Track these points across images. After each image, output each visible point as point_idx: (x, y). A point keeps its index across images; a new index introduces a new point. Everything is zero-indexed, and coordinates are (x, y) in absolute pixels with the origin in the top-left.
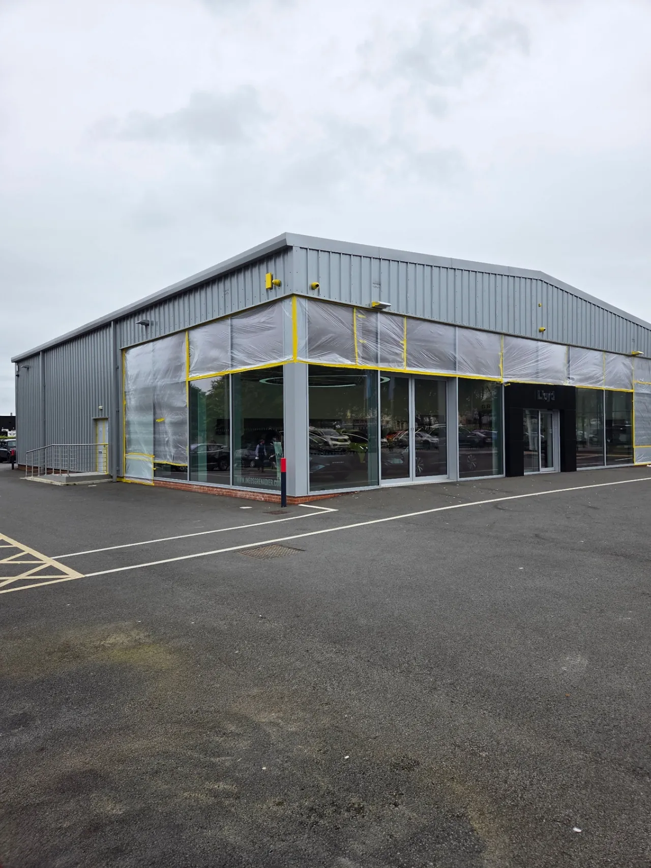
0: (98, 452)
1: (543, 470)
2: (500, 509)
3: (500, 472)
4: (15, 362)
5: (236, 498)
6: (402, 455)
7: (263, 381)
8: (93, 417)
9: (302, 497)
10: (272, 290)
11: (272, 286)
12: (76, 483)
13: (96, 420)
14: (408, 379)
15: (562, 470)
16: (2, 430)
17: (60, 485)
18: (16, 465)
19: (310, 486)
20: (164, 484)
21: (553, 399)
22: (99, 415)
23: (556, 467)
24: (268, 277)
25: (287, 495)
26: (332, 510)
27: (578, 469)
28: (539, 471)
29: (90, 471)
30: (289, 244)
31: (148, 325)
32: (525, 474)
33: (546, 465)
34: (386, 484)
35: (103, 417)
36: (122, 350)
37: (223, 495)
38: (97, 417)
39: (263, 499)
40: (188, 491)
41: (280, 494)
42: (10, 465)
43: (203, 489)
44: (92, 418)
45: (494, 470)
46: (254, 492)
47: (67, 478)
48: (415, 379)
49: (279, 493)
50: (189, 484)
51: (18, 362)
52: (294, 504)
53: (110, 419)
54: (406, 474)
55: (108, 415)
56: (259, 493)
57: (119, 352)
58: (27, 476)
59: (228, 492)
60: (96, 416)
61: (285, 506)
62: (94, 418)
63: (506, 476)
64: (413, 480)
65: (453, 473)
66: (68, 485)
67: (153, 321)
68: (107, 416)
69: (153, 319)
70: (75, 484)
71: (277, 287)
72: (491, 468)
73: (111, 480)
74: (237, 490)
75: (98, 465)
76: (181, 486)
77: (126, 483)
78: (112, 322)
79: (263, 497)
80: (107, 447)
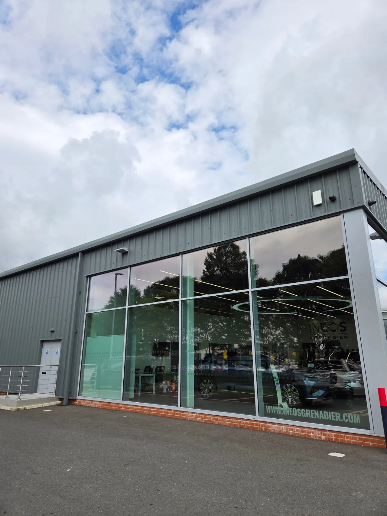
0: (41, 374)
8: (40, 338)
12: (26, 407)
13: (43, 342)
17: (9, 409)
20: (138, 409)
22: (48, 337)
31: (126, 253)
35: (54, 338)
36: (87, 276)
37: (242, 427)
38: (46, 339)
40: (180, 419)
44: (39, 340)
47: (18, 401)
53: (63, 340)
55: (62, 337)
57: (84, 278)
59: (253, 424)
60: (44, 338)
62: (42, 339)
66: (18, 409)
67: (132, 249)
68: (59, 338)
69: (132, 247)
70: (25, 409)
71: (330, 202)
73: (60, 402)
74: (269, 423)
75: (40, 386)
76: (168, 413)
77: (81, 406)
78: (80, 254)
79: (324, 435)
80: (56, 368)
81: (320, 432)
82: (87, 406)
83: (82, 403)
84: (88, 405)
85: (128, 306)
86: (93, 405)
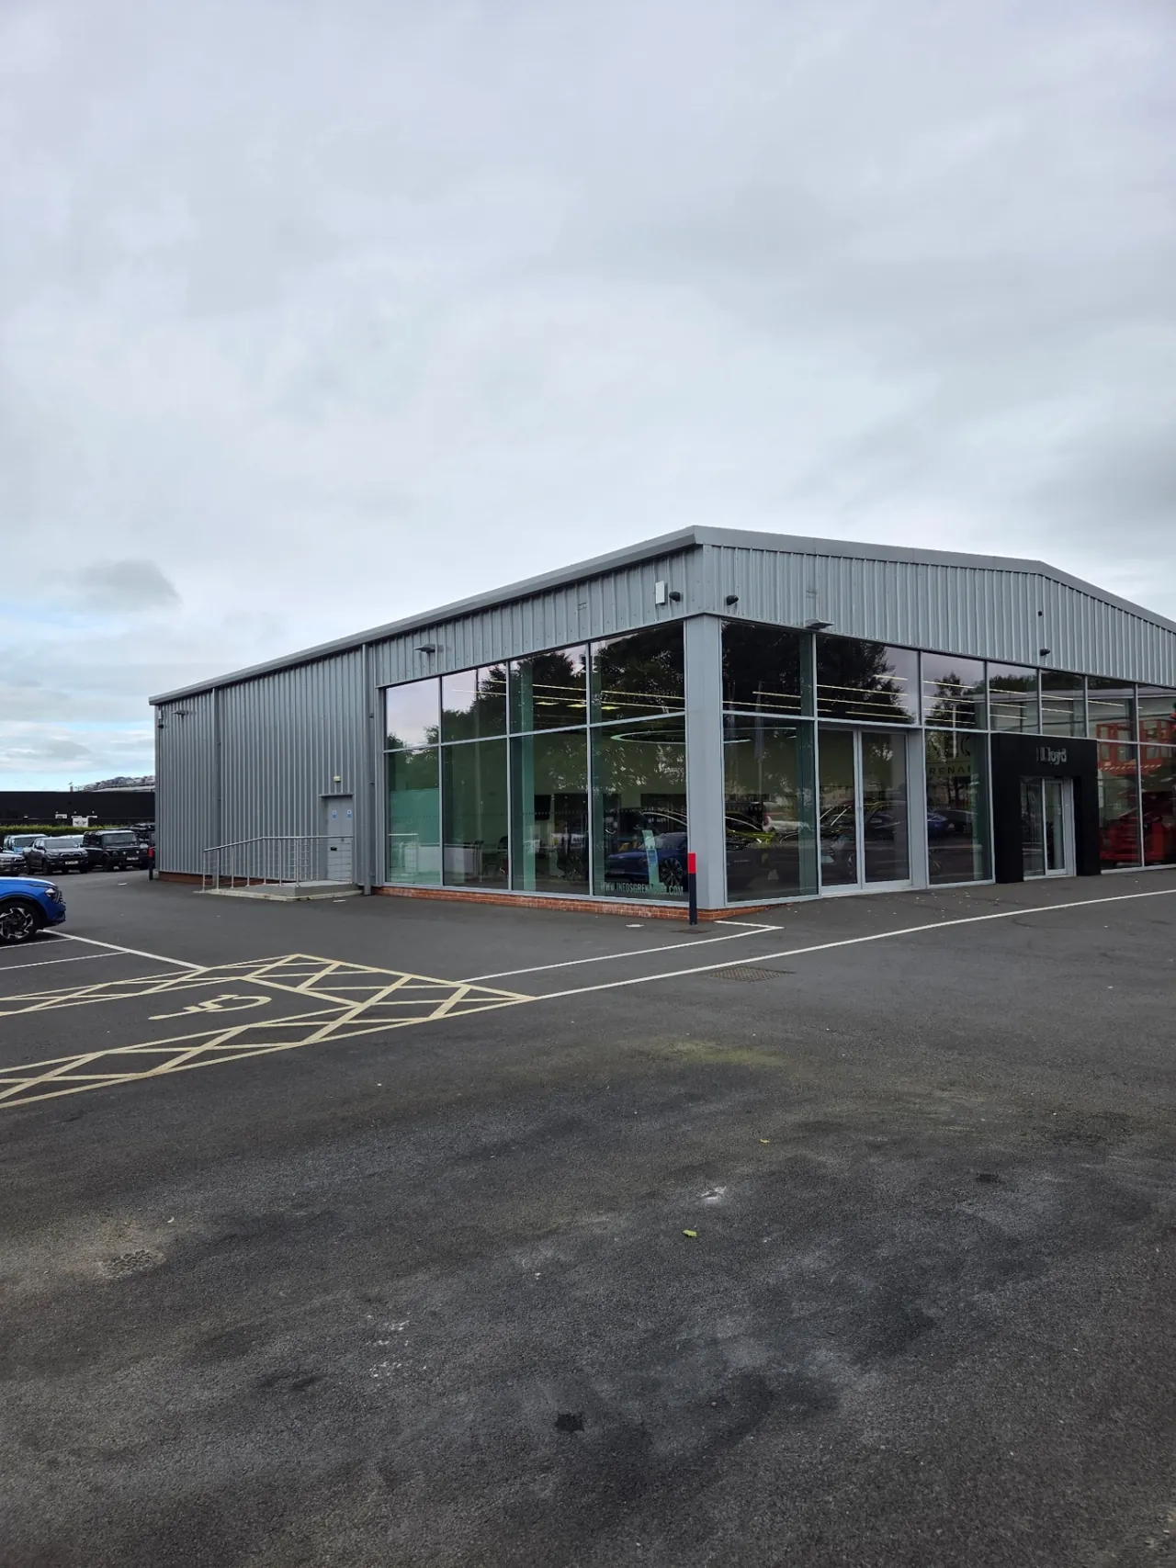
0: (329, 849)
1: (1050, 873)
2: (1025, 925)
3: (986, 876)
4: (156, 705)
5: (600, 913)
6: (831, 849)
7: (614, 737)
8: (320, 792)
9: (717, 910)
10: (665, 606)
11: (666, 599)
12: (311, 897)
13: (326, 798)
14: (852, 733)
15: (1078, 874)
16: (57, 816)
17: (285, 900)
18: (155, 872)
19: (728, 894)
20: (462, 896)
21: (1065, 760)
22: (333, 791)
23: (1068, 869)
24: (660, 587)
25: (698, 907)
26: (774, 928)
27: (1103, 872)
28: (1044, 874)
29: (315, 879)
30: (698, 542)
31: (434, 651)
32: (1025, 878)
33: (1052, 866)
34: (828, 892)
35: (342, 793)
36: (381, 688)
37: (575, 910)
38: (330, 793)
39: (650, 914)
40: (511, 905)
41: (688, 906)
42: (146, 873)
43: (539, 902)
44: (318, 795)
45: (976, 873)
46: (633, 905)
47: (296, 888)
48: (863, 733)
49: (686, 905)
50: (511, 896)
51: (160, 704)
52: (708, 920)
53: (355, 797)
54: (851, 878)
55: (352, 789)
56: (643, 905)
57: (375, 694)
58: (206, 889)
59: (586, 905)
60: (326, 791)
61: (696, 923)
62: (323, 794)
63: (997, 882)
64: (863, 888)
65: (919, 877)
66: (298, 899)
67: (442, 646)
68: (349, 792)
69: (442, 642)
70: (308, 899)
71: (674, 602)
72: (972, 871)
73: (360, 892)
74: (602, 902)
75: (330, 869)
76: (497, 899)
77: (389, 895)
78: (364, 646)
79: (650, 911)
80: (349, 840)
81: (647, 908)
82: (398, 896)
83: (391, 892)
84: (400, 894)
85: (442, 742)
86: (406, 894)
